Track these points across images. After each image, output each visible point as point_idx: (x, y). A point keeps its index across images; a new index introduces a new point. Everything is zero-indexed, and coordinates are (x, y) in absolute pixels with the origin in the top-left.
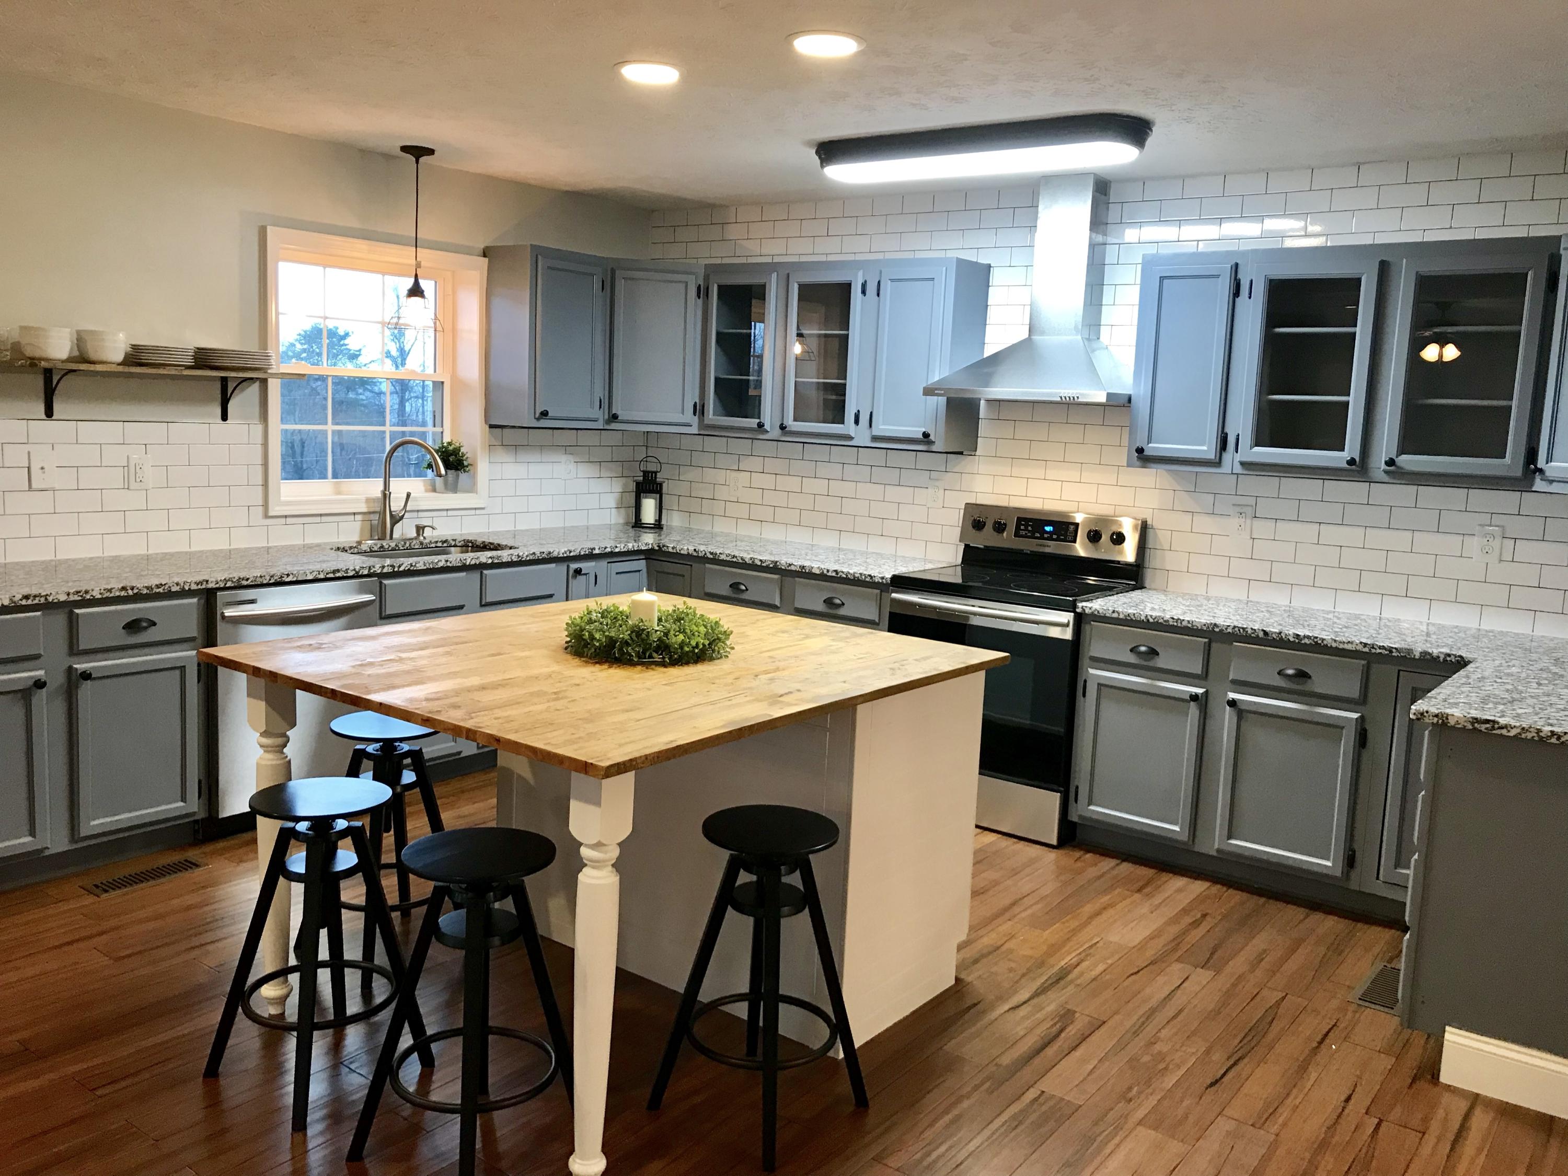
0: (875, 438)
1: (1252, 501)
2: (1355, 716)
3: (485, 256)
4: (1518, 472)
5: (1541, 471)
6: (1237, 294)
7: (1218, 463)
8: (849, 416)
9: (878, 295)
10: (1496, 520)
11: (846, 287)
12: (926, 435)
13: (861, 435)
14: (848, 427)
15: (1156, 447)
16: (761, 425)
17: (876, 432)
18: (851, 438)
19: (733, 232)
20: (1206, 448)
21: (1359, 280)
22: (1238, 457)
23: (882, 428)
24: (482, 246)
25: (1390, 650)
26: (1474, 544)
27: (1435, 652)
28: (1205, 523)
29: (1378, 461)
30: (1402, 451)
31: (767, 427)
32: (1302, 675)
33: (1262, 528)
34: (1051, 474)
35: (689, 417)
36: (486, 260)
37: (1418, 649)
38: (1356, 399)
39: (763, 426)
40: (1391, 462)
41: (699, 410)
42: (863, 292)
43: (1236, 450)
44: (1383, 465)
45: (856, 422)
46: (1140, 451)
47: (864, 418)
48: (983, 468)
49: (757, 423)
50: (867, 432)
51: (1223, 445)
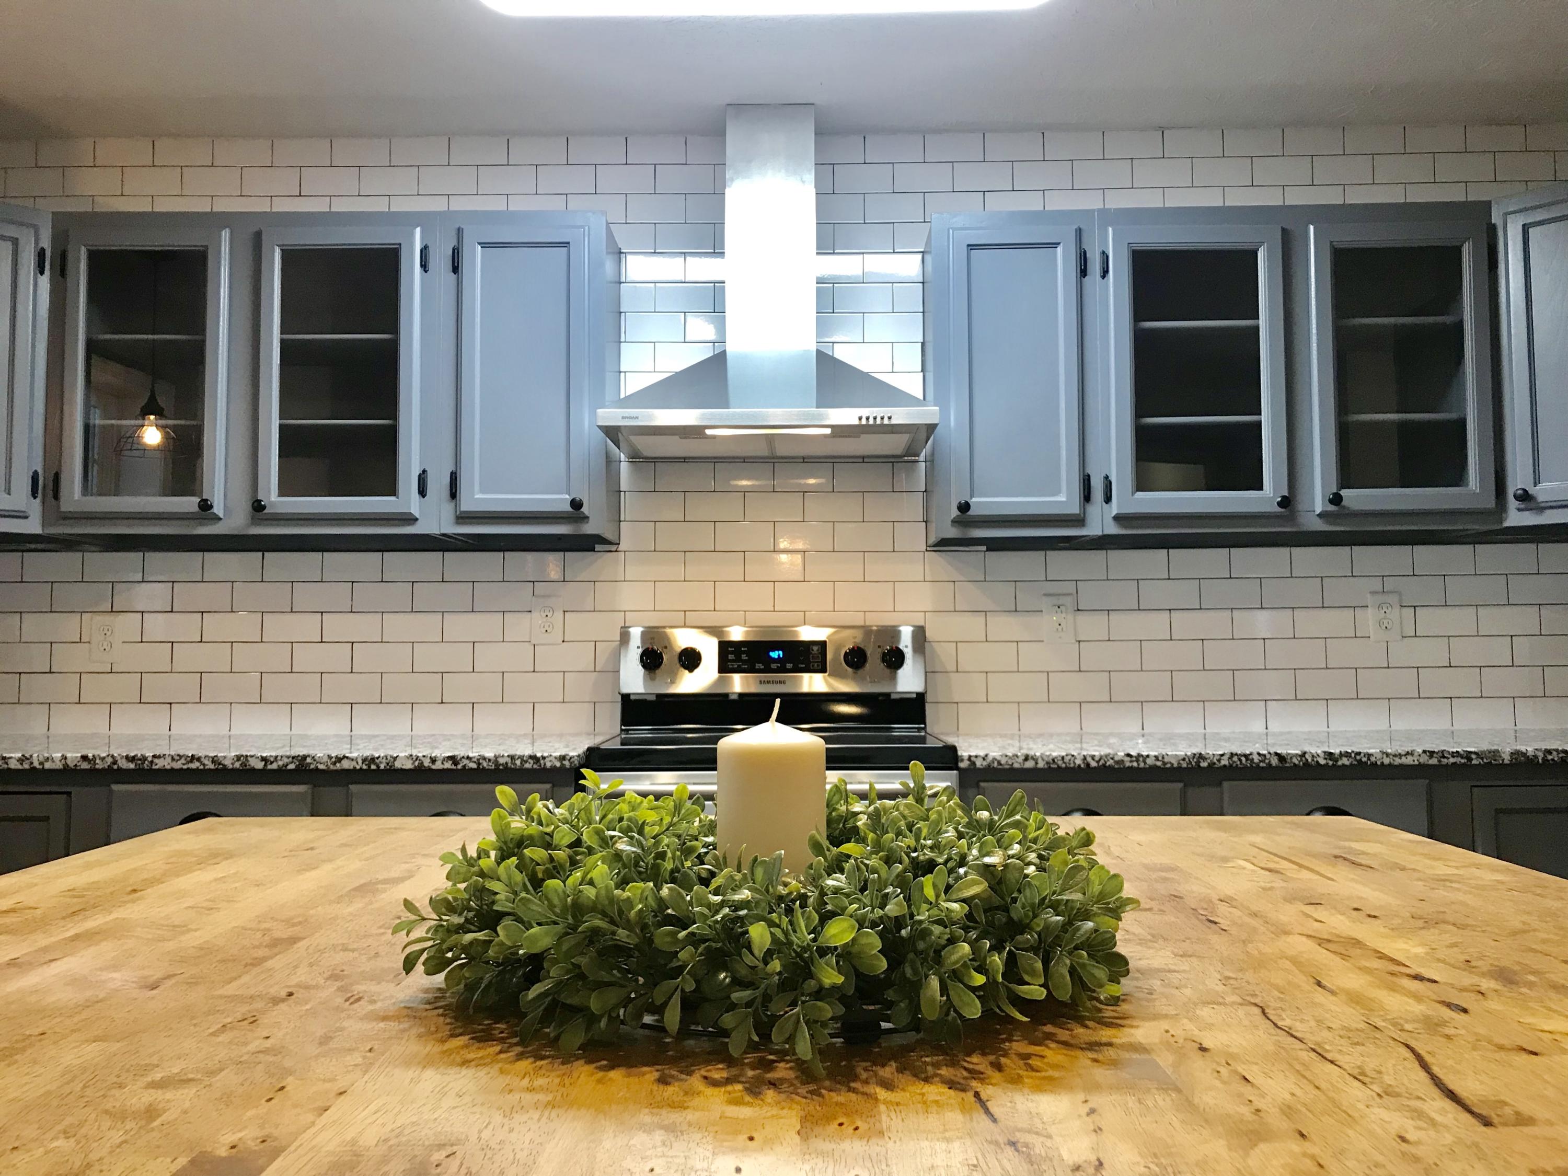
0: (463, 518)
1: (1070, 588)
4: (1491, 504)
5: (1525, 497)
6: (1083, 272)
7: (1079, 521)
8: (407, 480)
9: (455, 269)
10: (1390, 583)
11: (390, 254)
12: (576, 505)
13: (433, 516)
14: (405, 502)
15: (983, 502)
16: (205, 506)
17: (466, 505)
18: (411, 520)
20: (1060, 500)
21: (1251, 255)
22: (1115, 508)
23: (479, 498)
26: (1369, 618)
28: (1004, 626)
29: (1313, 507)
30: (1342, 484)
31: (218, 509)
33: (1091, 625)
35: (17, 496)
38: (1270, 420)
39: (211, 507)
40: (1336, 499)
41: (45, 486)
42: (424, 266)
43: (1108, 499)
44: (1319, 506)
45: (422, 492)
46: (964, 507)
47: (438, 484)
48: (632, 572)
49: (190, 504)
50: (447, 510)
51: (1087, 497)
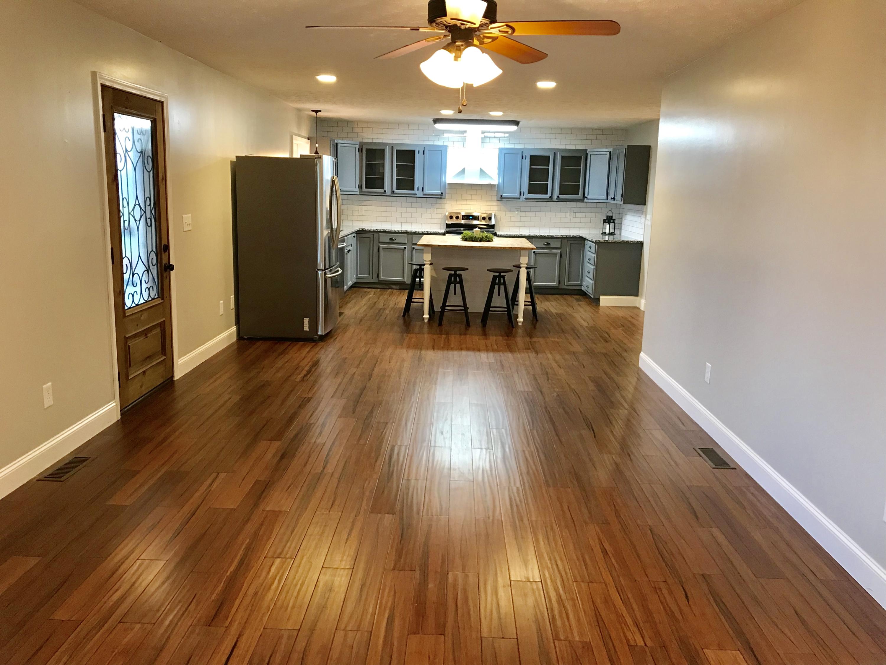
0: (424, 195)
1: (520, 208)
2: (560, 251)
3: (308, 139)
4: (582, 198)
5: (586, 197)
6: (522, 158)
7: (519, 198)
8: (416, 188)
9: (424, 154)
10: (572, 209)
11: (414, 152)
12: (442, 193)
13: (420, 194)
14: (415, 191)
15: (504, 195)
16: (385, 191)
17: (425, 193)
18: (416, 194)
19: (357, 130)
20: (517, 195)
21: (549, 157)
22: (524, 197)
23: (427, 191)
24: (307, 136)
25: (566, 236)
26: (568, 214)
27: (575, 235)
28: (508, 214)
29: (555, 197)
30: (560, 194)
31: (387, 192)
32: (548, 244)
33: (523, 214)
34: (468, 203)
35: (357, 189)
36: (309, 141)
37: (572, 235)
38: (550, 183)
40: (558, 197)
41: (361, 187)
42: (419, 153)
43: (524, 195)
44: (556, 197)
45: (418, 190)
46: (501, 196)
47: (420, 189)
48: (448, 202)
49: (382, 191)
50: (422, 193)
51: (521, 194)
